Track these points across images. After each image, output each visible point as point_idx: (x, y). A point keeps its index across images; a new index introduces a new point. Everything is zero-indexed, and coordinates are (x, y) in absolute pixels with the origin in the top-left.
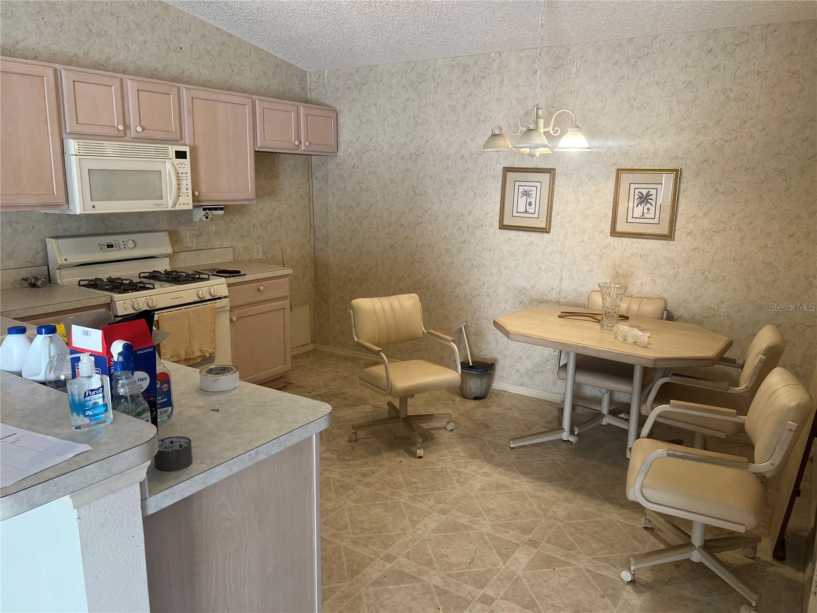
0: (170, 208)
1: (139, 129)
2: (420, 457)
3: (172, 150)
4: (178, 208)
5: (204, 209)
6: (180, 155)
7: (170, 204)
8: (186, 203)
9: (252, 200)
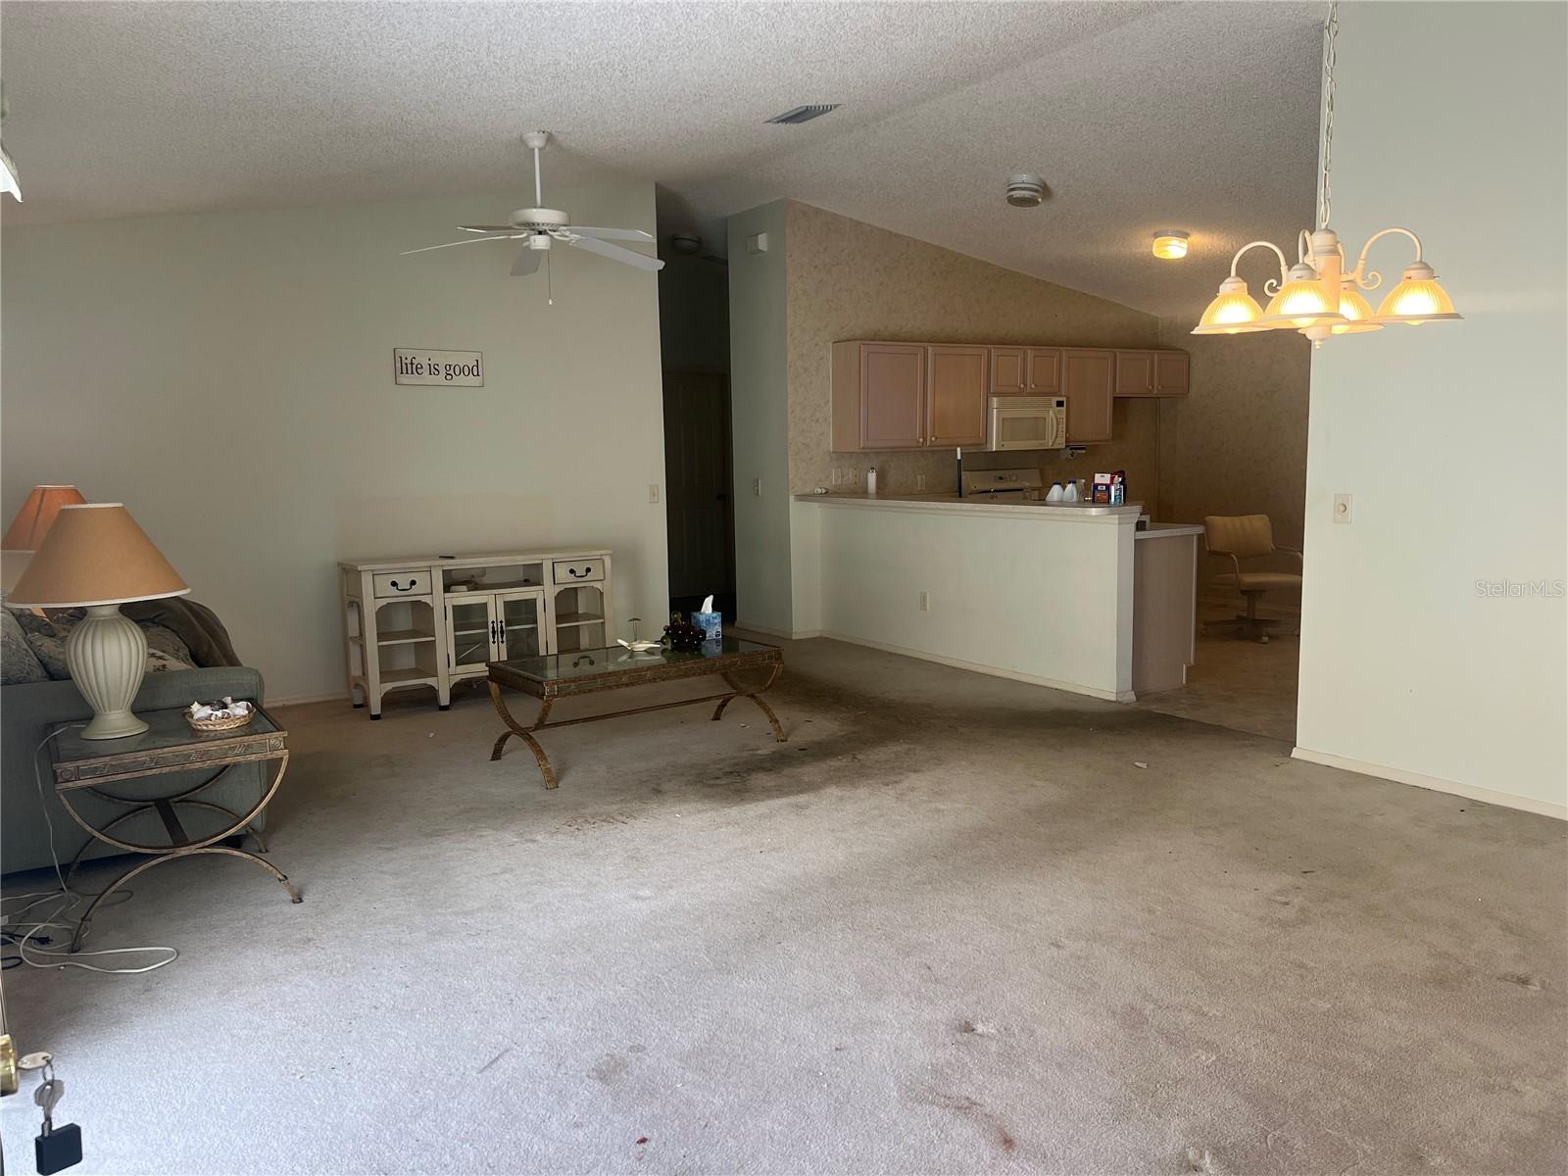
0: (1050, 447)
1: (1033, 386)
2: (1265, 643)
3: (1054, 400)
4: (1055, 447)
5: (1071, 449)
6: (1060, 404)
7: (1050, 443)
8: (1061, 443)
9: (1107, 441)
